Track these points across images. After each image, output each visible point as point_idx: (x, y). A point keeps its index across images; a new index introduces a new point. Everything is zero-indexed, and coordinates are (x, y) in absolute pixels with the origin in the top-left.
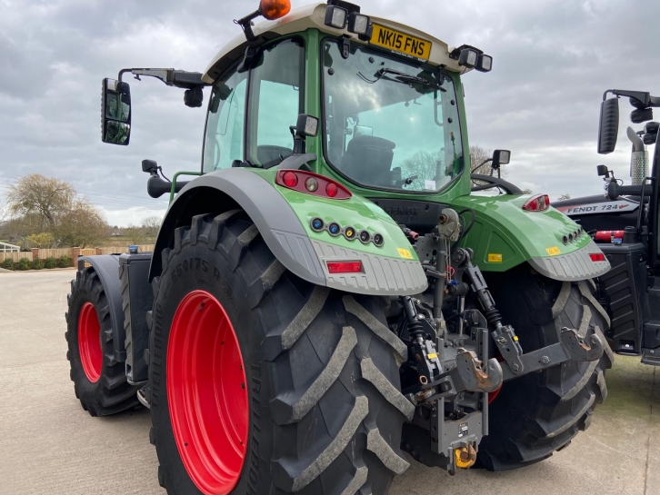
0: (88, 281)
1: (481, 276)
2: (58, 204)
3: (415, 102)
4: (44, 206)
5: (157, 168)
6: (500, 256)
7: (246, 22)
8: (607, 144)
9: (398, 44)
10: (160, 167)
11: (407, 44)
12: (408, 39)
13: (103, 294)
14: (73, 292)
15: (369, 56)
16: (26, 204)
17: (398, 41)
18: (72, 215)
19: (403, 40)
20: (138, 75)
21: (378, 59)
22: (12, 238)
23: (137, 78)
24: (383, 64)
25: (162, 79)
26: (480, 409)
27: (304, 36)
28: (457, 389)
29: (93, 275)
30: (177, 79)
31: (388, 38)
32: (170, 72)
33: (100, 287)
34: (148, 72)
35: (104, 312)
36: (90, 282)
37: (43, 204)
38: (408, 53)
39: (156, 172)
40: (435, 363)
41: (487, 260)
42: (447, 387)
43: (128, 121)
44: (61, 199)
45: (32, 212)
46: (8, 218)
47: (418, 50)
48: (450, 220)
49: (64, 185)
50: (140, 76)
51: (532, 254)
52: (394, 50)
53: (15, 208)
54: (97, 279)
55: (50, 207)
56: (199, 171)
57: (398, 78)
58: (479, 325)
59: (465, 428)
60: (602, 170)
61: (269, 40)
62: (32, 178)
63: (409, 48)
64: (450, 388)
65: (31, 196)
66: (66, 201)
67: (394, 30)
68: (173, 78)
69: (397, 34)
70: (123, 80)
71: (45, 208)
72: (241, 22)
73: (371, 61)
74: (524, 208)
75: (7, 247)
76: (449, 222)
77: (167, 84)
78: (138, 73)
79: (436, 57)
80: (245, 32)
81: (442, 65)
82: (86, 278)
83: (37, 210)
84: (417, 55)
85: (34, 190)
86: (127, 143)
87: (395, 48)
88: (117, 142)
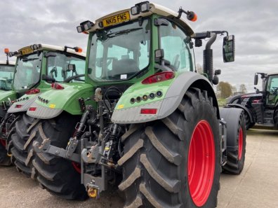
8: (256, 83)
17: (114, 20)
19: (116, 18)
31: (110, 21)
38: (120, 21)
59: (93, 181)
60: (255, 88)
67: (111, 17)
81: (140, 17)
84: (124, 20)
87: (114, 23)
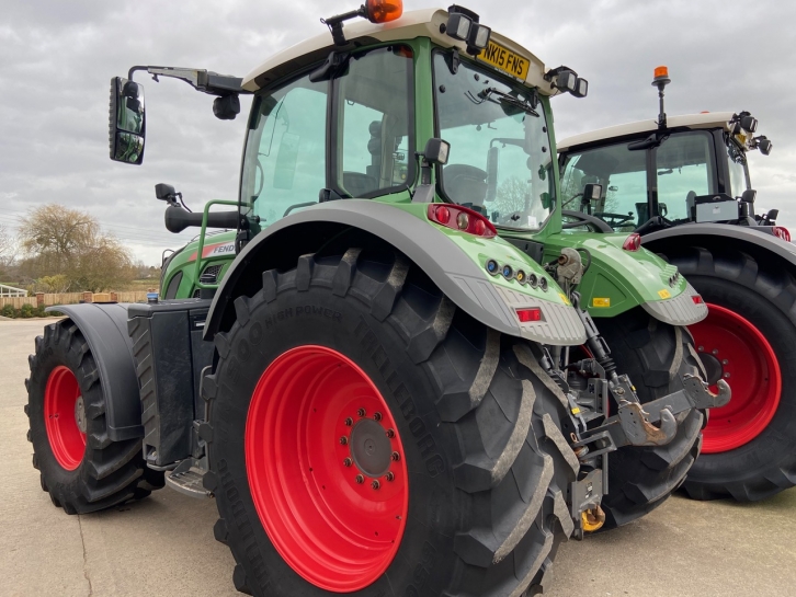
0: (63, 338)
1: (592, 322)
2: (78, 241)
3: (489, 127)
4: (61, 243)
5: (175, 194)
6: (607, 300)
7: (335, 23)
9: (501, 61)
10: (179, 194)
11: (509, 62)
12: (510, 56)
13: (88, 354)
14: (37, 353)
15: (475, 73)
16: (40, 241)
17: (502, 58)
18: (95, 253)
19: (506, 56)
20: (156, 75)
21: (483, 77)
22: (22, 281)
23: (155, 78)
24: (487, 82)
25: (190, 82)
26: (600, 466)
27: (412, 45)
28: (616, 444)
29: (71, 330)
30: (211, 83)
31: (493, 54)
32: (201, 74)
33: (83, 347)
34: (171, 71)
35: (90, 377)
36: (65, 339)
37: (60, 240)
38: (508, 71)
39: (174, 200)
40: (579, 419)
41: (591, 305)
42: (604, 443)
43: (142, 132)
44: (82, 235)
45: (47, 248)
46: (19, 257)
47: (518, 69)
48: (572, 261)
49: (85, 218)
50: (159, 77)
51: (646, 298)
52: (497, 67)
53: (29, 245)
54: (78, 334)
55: (68, 244)
56: (237, 200)
57: (500, 99)
58: (597, 376)
59: (590, 489)
61: (363, 46)
62: (48, 208)
63: (510, 66)
64: (609, 444)
65: (47, 231)
66: (88, 238)
67: (500, 45)
68: (205, 82)
69: (502, 49)
70: (134, 79)
71: (63, 246)
72: (329, 22)
73: (476, 78)
74: (624, 248)
75: (12, 291)
76: (571, 263)
77: (197, 89)
78: (156, 72)
79: (533, 78)
80: (333, 33)
81: (536, 87)
82: (60, 334)
83: (53, 248)
84: (516, 74)
85: (49, 223)
86: (139, 161)
87: (498, 65)
88: (126, 160)
